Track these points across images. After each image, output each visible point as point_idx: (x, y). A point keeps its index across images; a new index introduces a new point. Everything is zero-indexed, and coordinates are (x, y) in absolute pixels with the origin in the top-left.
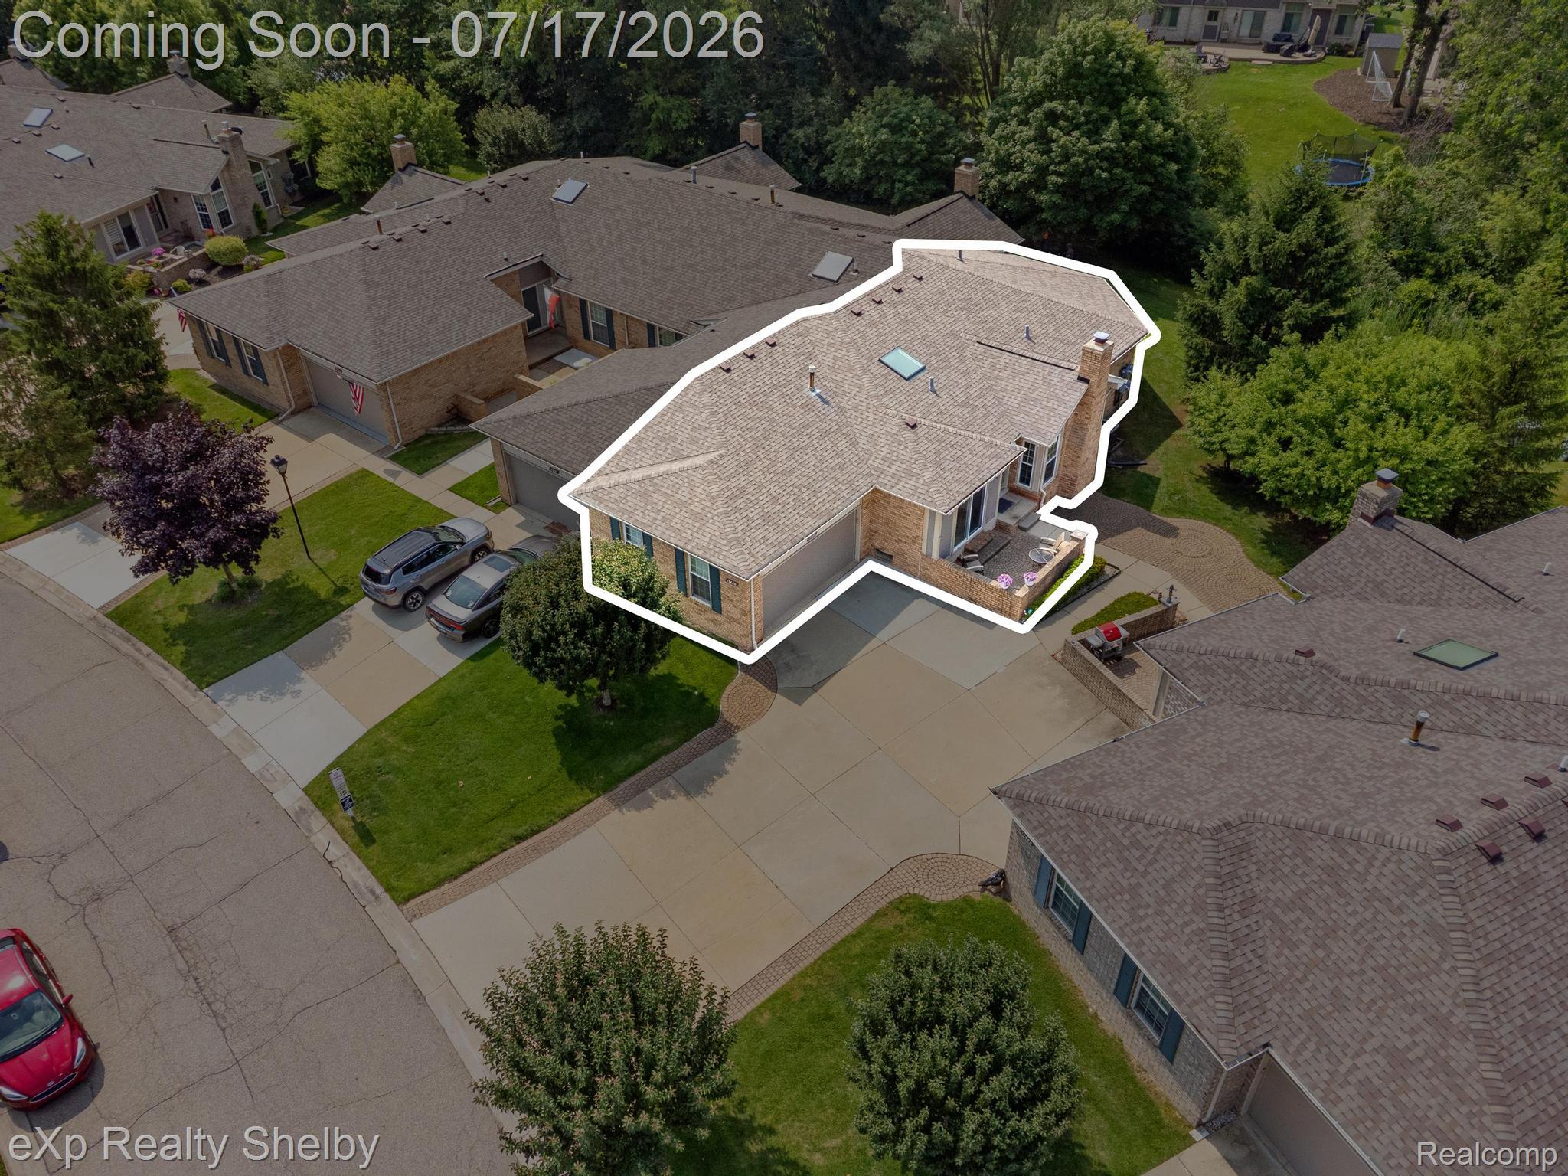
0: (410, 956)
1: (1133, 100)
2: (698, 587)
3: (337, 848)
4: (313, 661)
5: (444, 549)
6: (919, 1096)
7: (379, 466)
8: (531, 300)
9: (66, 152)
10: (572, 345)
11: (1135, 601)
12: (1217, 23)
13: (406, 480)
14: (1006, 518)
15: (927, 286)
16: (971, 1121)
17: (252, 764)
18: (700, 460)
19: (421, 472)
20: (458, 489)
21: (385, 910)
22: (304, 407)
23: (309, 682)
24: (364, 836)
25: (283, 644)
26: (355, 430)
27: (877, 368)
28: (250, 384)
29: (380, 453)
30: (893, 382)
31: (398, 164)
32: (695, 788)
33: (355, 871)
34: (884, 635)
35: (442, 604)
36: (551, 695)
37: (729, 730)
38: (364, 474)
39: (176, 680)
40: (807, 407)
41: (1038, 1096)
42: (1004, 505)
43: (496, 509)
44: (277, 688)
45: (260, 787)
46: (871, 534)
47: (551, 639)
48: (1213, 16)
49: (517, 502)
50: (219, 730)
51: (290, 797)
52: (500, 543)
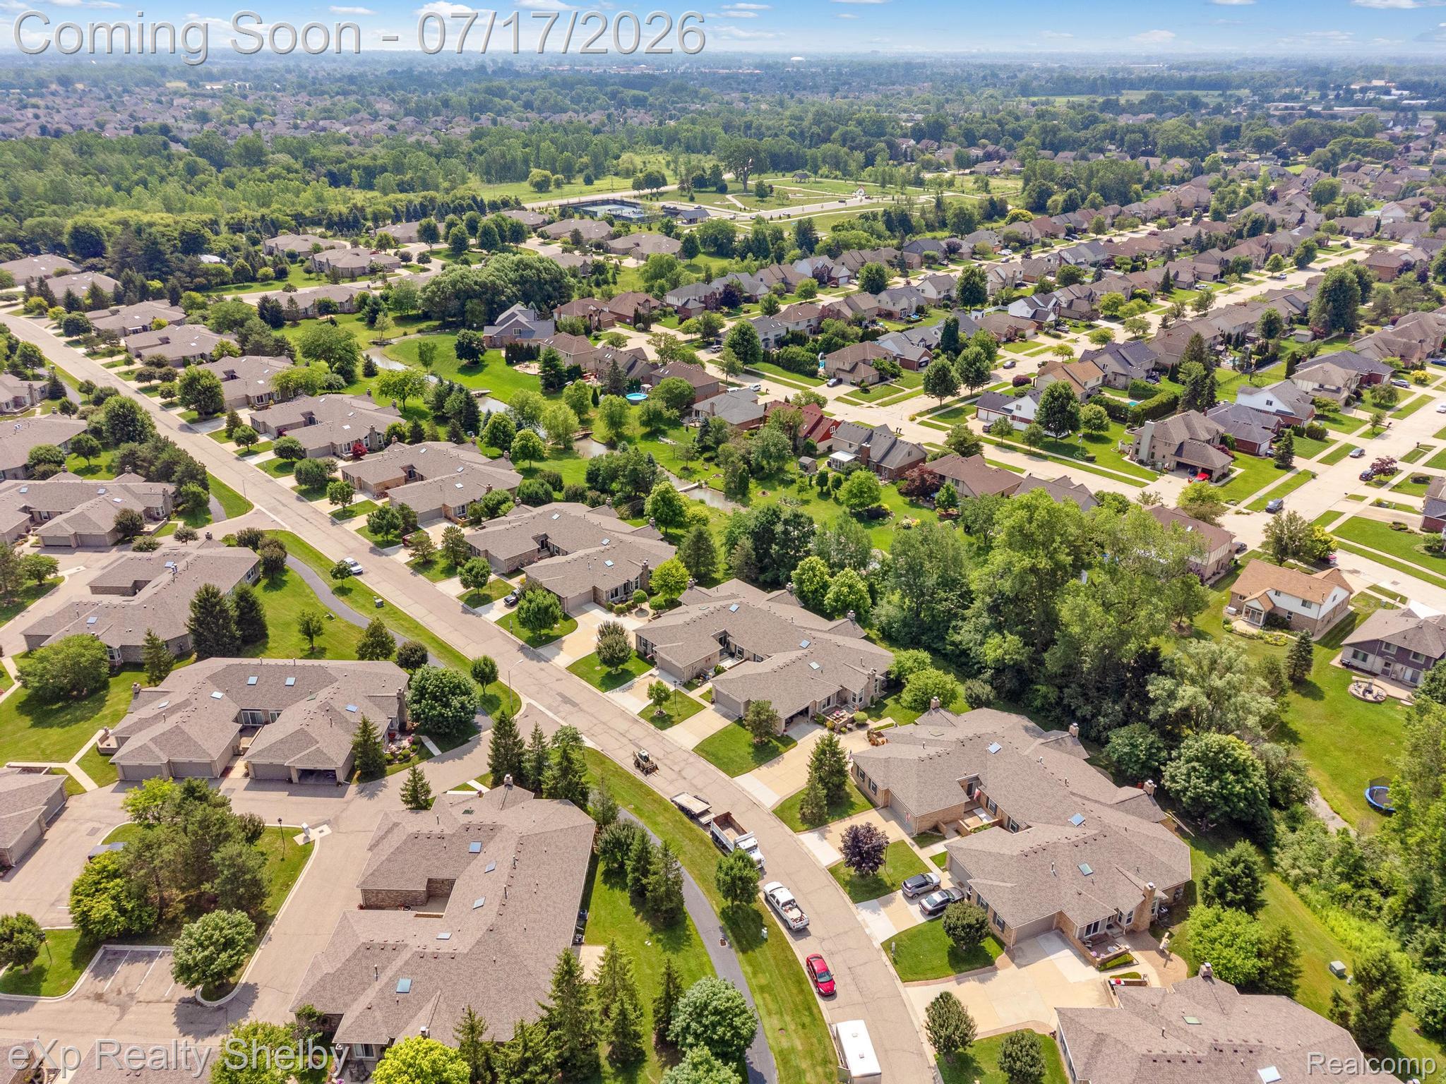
0: (904, 996)
1: (1228, 774)
2: (999, 923)
3: (888, 963)
4: (885, 905)
5: (927, 883)
6: (1010, 1055)
7: (908, 840)
8: (969, 792)
9: (815, 665)
10: (981, 806)
11: (1136, 975)
12: (1390, 669)
13: (916, 849)
14: (1108, 932)
15: (1107, 840)
16: (1018, 1063)
17: (867, 931)
18: (1009, 885)
19: (921, 848)
20: (932, 858)
21: (899, 982)
22: (885, 807)
23: (883, 911)
24: (895, 962)
25: (878, 896)
26: (903, 824)
27: (1075, 869)
28: (871, 792)
29: (909, 835)
30: (1079, 875)
31: (932, 706)
32: (982, 981)
33: (892, 970)
34: (1051, 957)
35: (924, 902)
36: (950, 941)
37: (996, 969)
38: (903, 842)
39: (847, 898)
40: (1048, 876)
41: (1034, 1065)
42: (1109, 927)
43: (944, 870)
44: (874, 911)
45: (869, 939)
46: (1059, 922)
47: (955, 928)
48: (1387, 664)
49: (950, 870)
50: (859, 918)
51: (877, 944)
52: (944, 886)
